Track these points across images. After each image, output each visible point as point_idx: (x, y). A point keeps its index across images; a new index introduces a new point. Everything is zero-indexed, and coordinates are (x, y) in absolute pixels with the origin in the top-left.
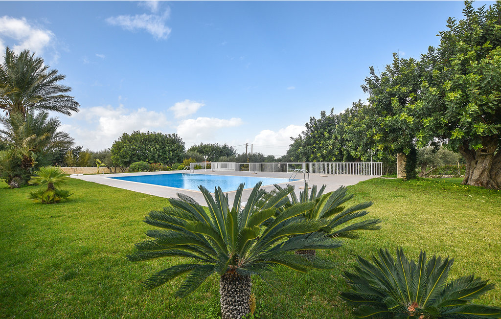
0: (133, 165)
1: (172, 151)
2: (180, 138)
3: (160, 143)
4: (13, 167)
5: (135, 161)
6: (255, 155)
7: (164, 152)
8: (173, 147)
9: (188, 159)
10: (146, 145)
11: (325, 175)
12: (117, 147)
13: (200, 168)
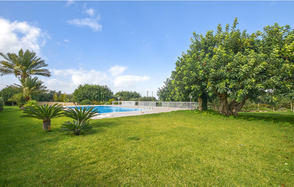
0: (83, 101)
1: (104, 94)
2: (109, 88)
3: (98, 91)
4: (22, 101)
5: (85, 100)
6: (150, 98)
7: (100, 95)
8: (105, 93)
9: (111, 99)
10: (90, 91)
11: (168, 108)
12: (77, 92)
13: (117, 104)
